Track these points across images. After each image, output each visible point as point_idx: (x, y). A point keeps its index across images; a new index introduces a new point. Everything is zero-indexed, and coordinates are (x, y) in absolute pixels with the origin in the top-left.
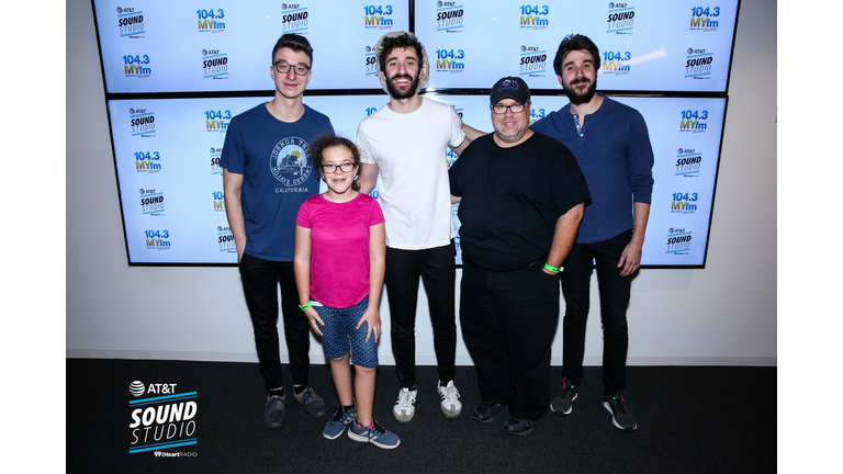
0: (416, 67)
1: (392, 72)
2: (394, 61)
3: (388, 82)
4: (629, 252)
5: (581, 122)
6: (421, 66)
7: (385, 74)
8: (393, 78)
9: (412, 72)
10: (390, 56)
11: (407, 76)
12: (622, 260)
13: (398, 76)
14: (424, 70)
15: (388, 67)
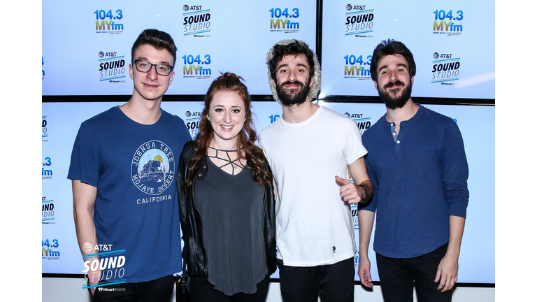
0: (306, 74)
1: (283, 79)
2: (284, 68)
3: (278, 89)
4: (445, 267)
5: (397, 129)
6: (312, 74)
7: (276, 82)
8: (284, 84)
9: (302, 78)
10: (281, 63)
11: (297, 83)
12: (438, 274)
13: (288, 83)
14: (316, 78)
15: (279, 74)
